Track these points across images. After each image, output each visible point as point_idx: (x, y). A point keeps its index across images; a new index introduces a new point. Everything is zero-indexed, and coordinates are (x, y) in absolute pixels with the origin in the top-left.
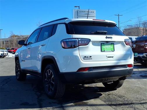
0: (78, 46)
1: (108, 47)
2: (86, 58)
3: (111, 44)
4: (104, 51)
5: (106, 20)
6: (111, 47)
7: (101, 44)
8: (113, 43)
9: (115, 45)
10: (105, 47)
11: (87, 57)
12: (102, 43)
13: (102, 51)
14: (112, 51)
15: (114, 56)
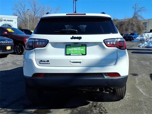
0: (35, 48)
1: (76, 50)
2: (42, 62)
3: (82, 45)
4: (70, 55)
5: (86, 14)
6: (81, 50)
7: (66, 45)
8: (85, 45)
9: (87, 47)
10: (71, 50)
11: (44, 61)
12: (68, 45)
13: (66, 55)
14: (83, 55)
15: (82, 61)
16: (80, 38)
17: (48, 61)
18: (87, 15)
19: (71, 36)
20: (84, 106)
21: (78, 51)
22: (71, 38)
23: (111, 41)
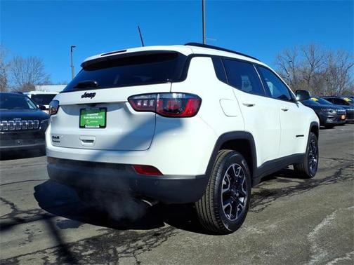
1: (93, 118)
3: (101, 109)
4: (84, 127)
5: (127, 50)
6: (100, 118)
7: (81, 110)
8: (103, 108)
9: (107, 113)
10: (86, 118)
13: (81, 127)
14: (101, 127)
15: (94, 139)
16: (92, 95)
17: (58, 137)
18: (129, 51)
19: (83, 93)
20: (137, 231)
21: (95, 119)
22: (83, 97)
23: (146, 99)
